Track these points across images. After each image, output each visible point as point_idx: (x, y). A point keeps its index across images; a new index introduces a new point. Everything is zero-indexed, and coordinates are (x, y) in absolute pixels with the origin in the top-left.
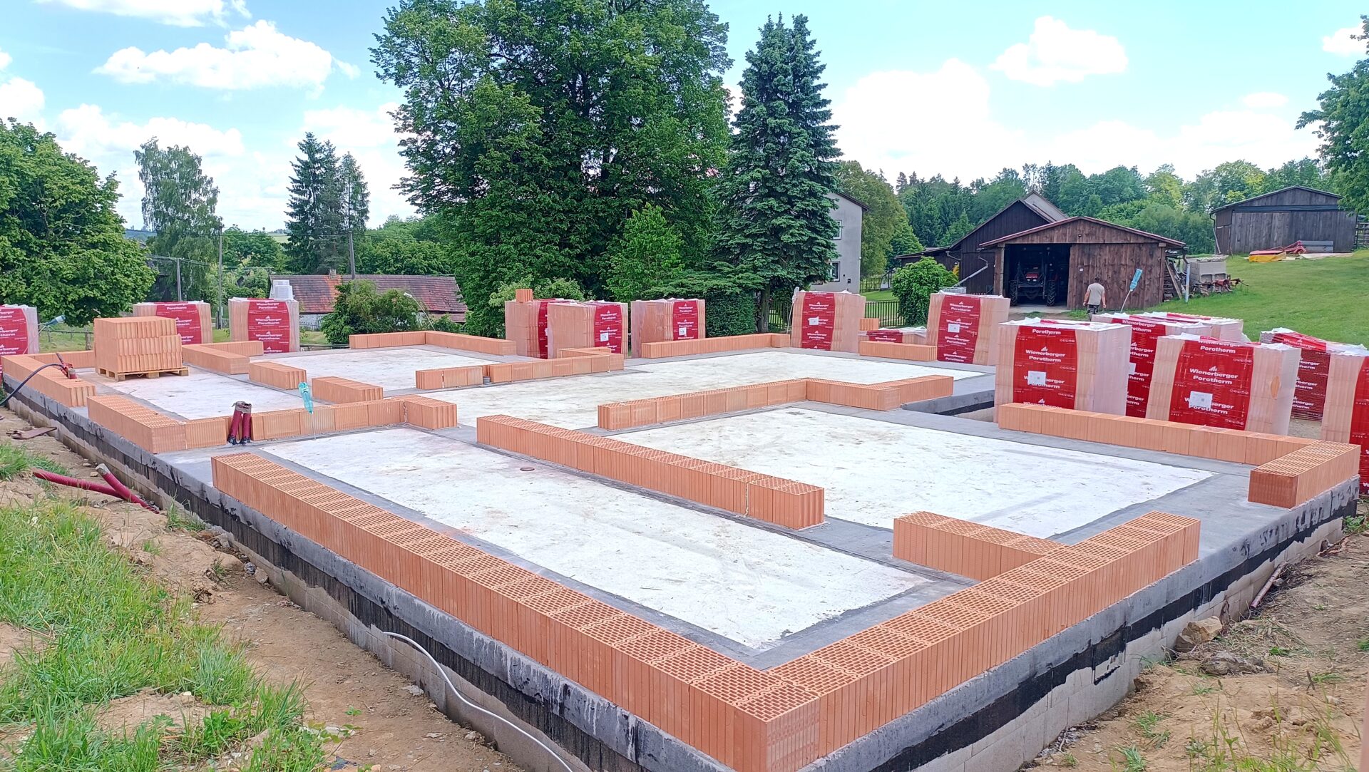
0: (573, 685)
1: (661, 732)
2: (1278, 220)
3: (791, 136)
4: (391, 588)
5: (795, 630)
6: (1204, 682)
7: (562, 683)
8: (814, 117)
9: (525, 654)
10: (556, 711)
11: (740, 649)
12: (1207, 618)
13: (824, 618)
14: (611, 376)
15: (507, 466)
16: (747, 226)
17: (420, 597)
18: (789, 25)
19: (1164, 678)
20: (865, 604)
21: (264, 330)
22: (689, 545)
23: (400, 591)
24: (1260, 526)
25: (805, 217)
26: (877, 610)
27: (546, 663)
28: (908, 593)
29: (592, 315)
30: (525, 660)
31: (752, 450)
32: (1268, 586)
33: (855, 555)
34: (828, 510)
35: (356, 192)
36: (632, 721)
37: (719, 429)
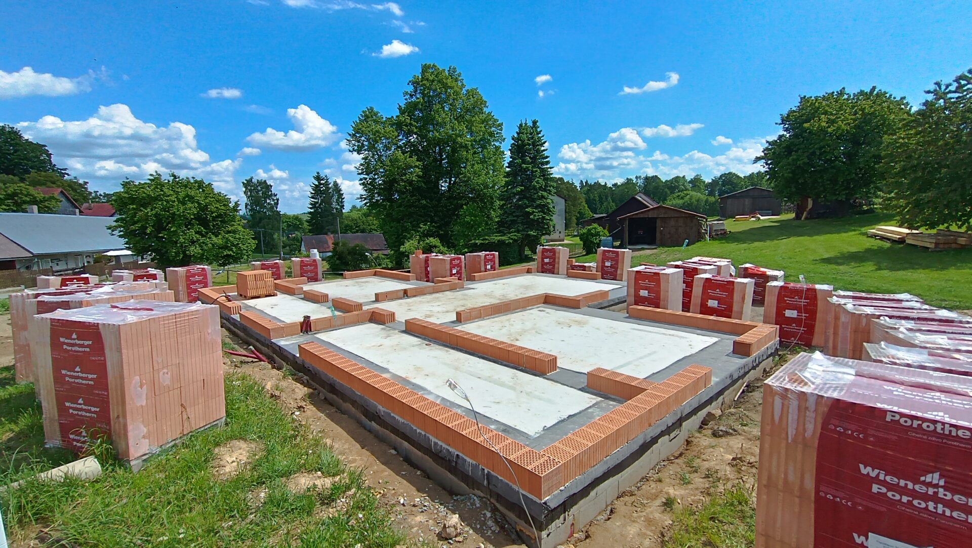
0: (461, 454)
1: (498, 476)
2: (747, 202)
3: (532, 172)
4: (380, 407)
5: (548, 426)
6: (714, 441)
7: (456, 453)
8: (543, 164)
9: (439, 440)
10: (454, 464)
11: (527, 436)
12: (714, 409)
13: (560, 419)
14: (458, 291)
15: (419, 343)
16: (514, 212)
17: (394, 413)
18: (530, 124)
19: (698, 439)
20: (576, 412)
21: (307, 272)
22: (502, 384)
23: (384, 409)
24: (737, 366)
25: (540, 208)
26: (582, 414)
27: (449, 445)
28: (594, 405)
29: (449, 262)
30: (440, 443)
31: (523, 332)
32: (741, 391)
33: (571, 387)
34: (558, 365)
35: (339, 198)
36: (486, 471)
37: (509, 320)
